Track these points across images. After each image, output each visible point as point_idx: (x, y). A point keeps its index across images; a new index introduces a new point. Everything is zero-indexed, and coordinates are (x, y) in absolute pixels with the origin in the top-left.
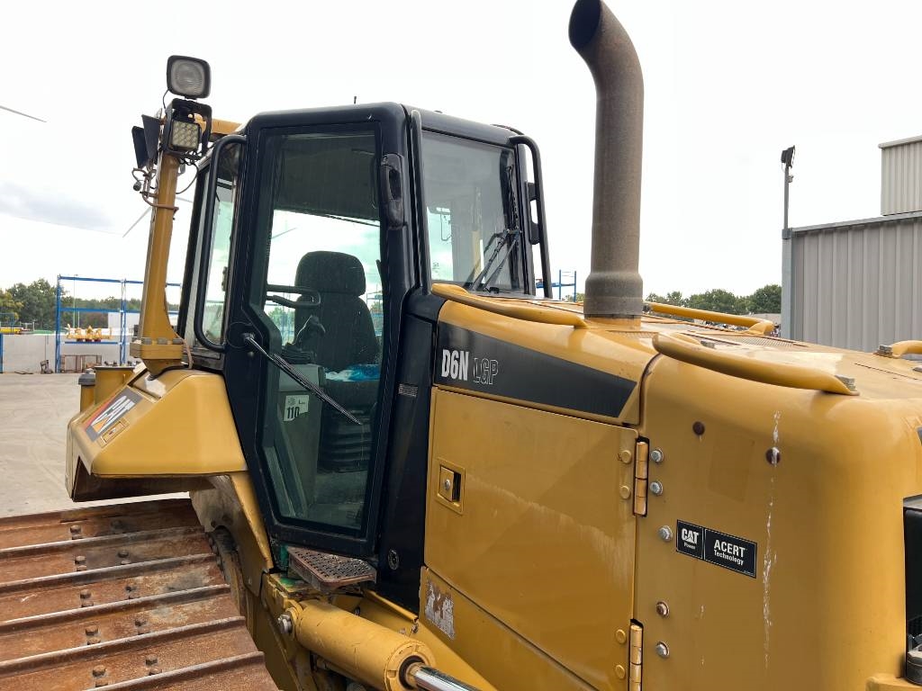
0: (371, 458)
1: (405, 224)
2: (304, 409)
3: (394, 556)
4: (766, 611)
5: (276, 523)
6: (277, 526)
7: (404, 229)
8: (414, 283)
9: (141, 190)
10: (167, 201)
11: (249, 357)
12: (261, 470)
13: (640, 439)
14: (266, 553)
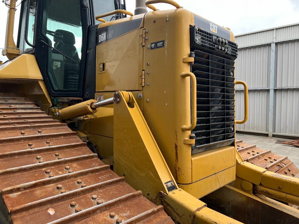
0: (79, 78)
1: (88, 7)
2: (59, 66)
3: (87, 94)
4: (166, 53)
5: (53, 92)
6: (53, 93)
7: (87, 9)
8: (91, 24)
9: (5, 2)
10: (13, 6)
11: (42, 47)
12: (48, 78)
13: (144, 29)
14: (50, 102)
